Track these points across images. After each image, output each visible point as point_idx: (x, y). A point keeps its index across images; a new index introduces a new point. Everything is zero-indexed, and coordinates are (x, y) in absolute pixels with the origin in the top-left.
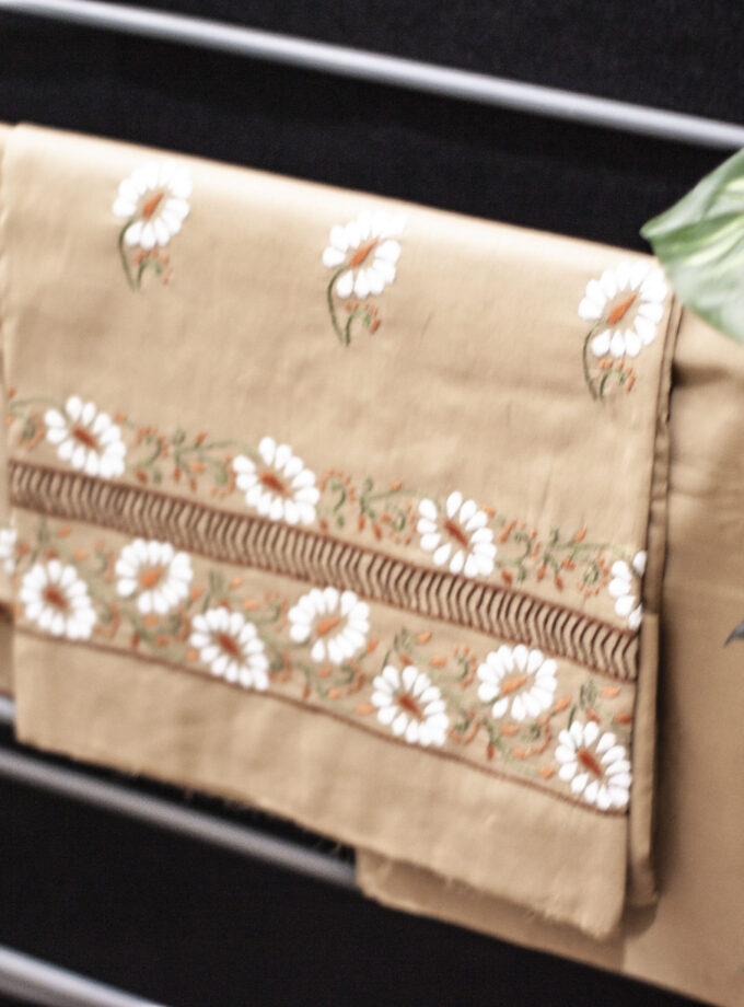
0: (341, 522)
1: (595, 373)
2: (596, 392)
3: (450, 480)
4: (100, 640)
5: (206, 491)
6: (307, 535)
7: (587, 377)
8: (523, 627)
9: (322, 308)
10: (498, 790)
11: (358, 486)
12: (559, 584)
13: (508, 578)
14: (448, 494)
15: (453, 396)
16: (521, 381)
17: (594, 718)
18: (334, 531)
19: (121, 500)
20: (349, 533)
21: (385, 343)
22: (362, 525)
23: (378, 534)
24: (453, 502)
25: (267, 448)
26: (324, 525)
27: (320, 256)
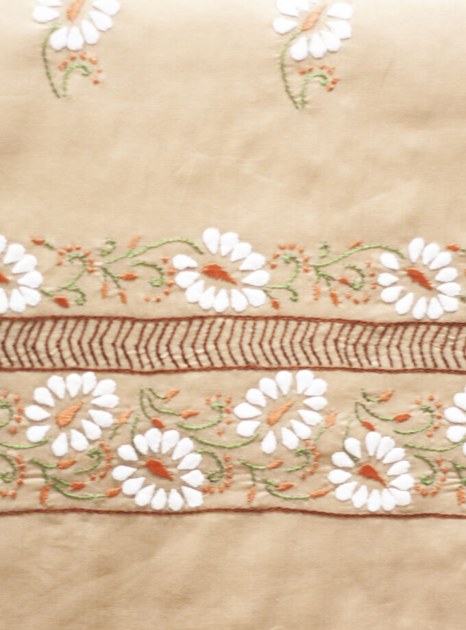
0: (295, 297)
3: (413, 225)
5: (140, 299)
6: (255, 319)
9: (274, 80)
11: (314, 255)
15: (414, 139)
18: (287, 307)
19: (34, 334)
20: (305, 306)
21: (344, 100)
22: (317, 294)
23: (335, 299)
24: (415, 246)
25: (211, 238)
26: (275, 305)
27: (270, 24)
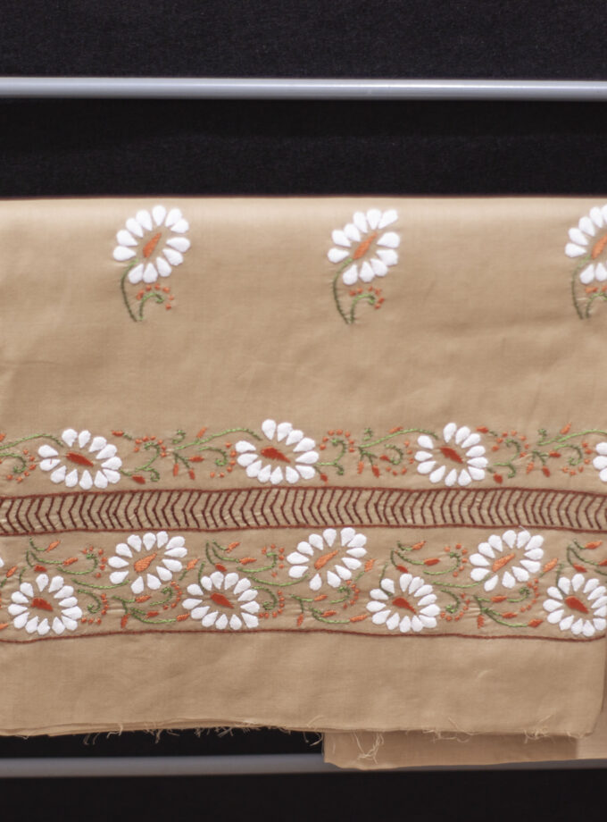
0: (341, 471)
1: (582, 299)
2: (582, 314)
3: (447, 414)
4: (87, 629)
5: (205, 476)
6: (306, 489)
7: (575, 304)
8: (512, 515)
9: (327, 301)
10: (488, 649)
11: (358, 438)
12: (546, 472)
13: (498, 479)
14: (445, 424)
15: (451, 345)
16: (514, 320)
17: (580, 570)
18: (334, 479)
19: (115, 503)
20: (350, 478)
21: (389, 316)
22: (360, 470)
23: (376, 472)
24: (449, 430)
25: (268, 426)
26: (324, 478)
27: (325, 256)
